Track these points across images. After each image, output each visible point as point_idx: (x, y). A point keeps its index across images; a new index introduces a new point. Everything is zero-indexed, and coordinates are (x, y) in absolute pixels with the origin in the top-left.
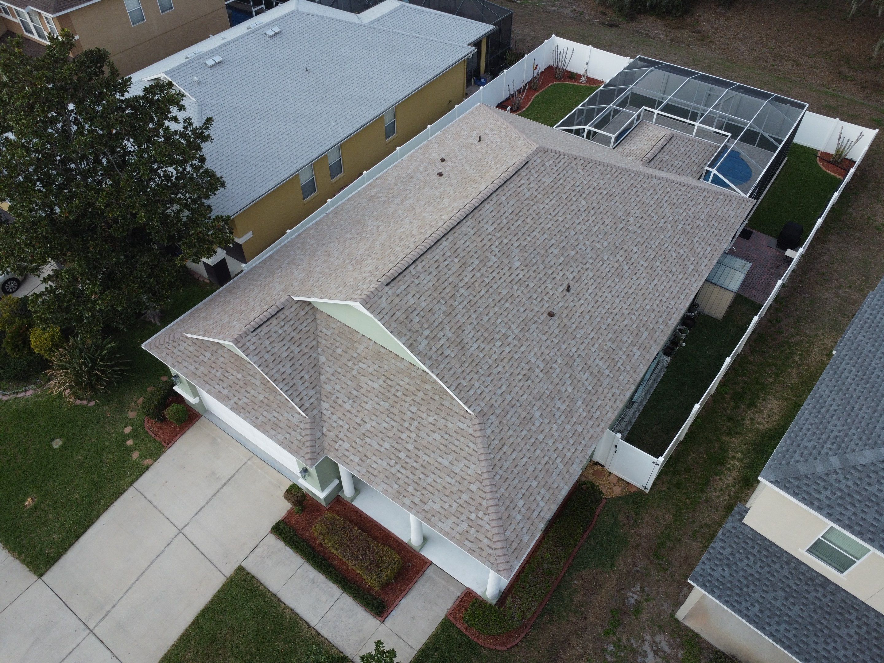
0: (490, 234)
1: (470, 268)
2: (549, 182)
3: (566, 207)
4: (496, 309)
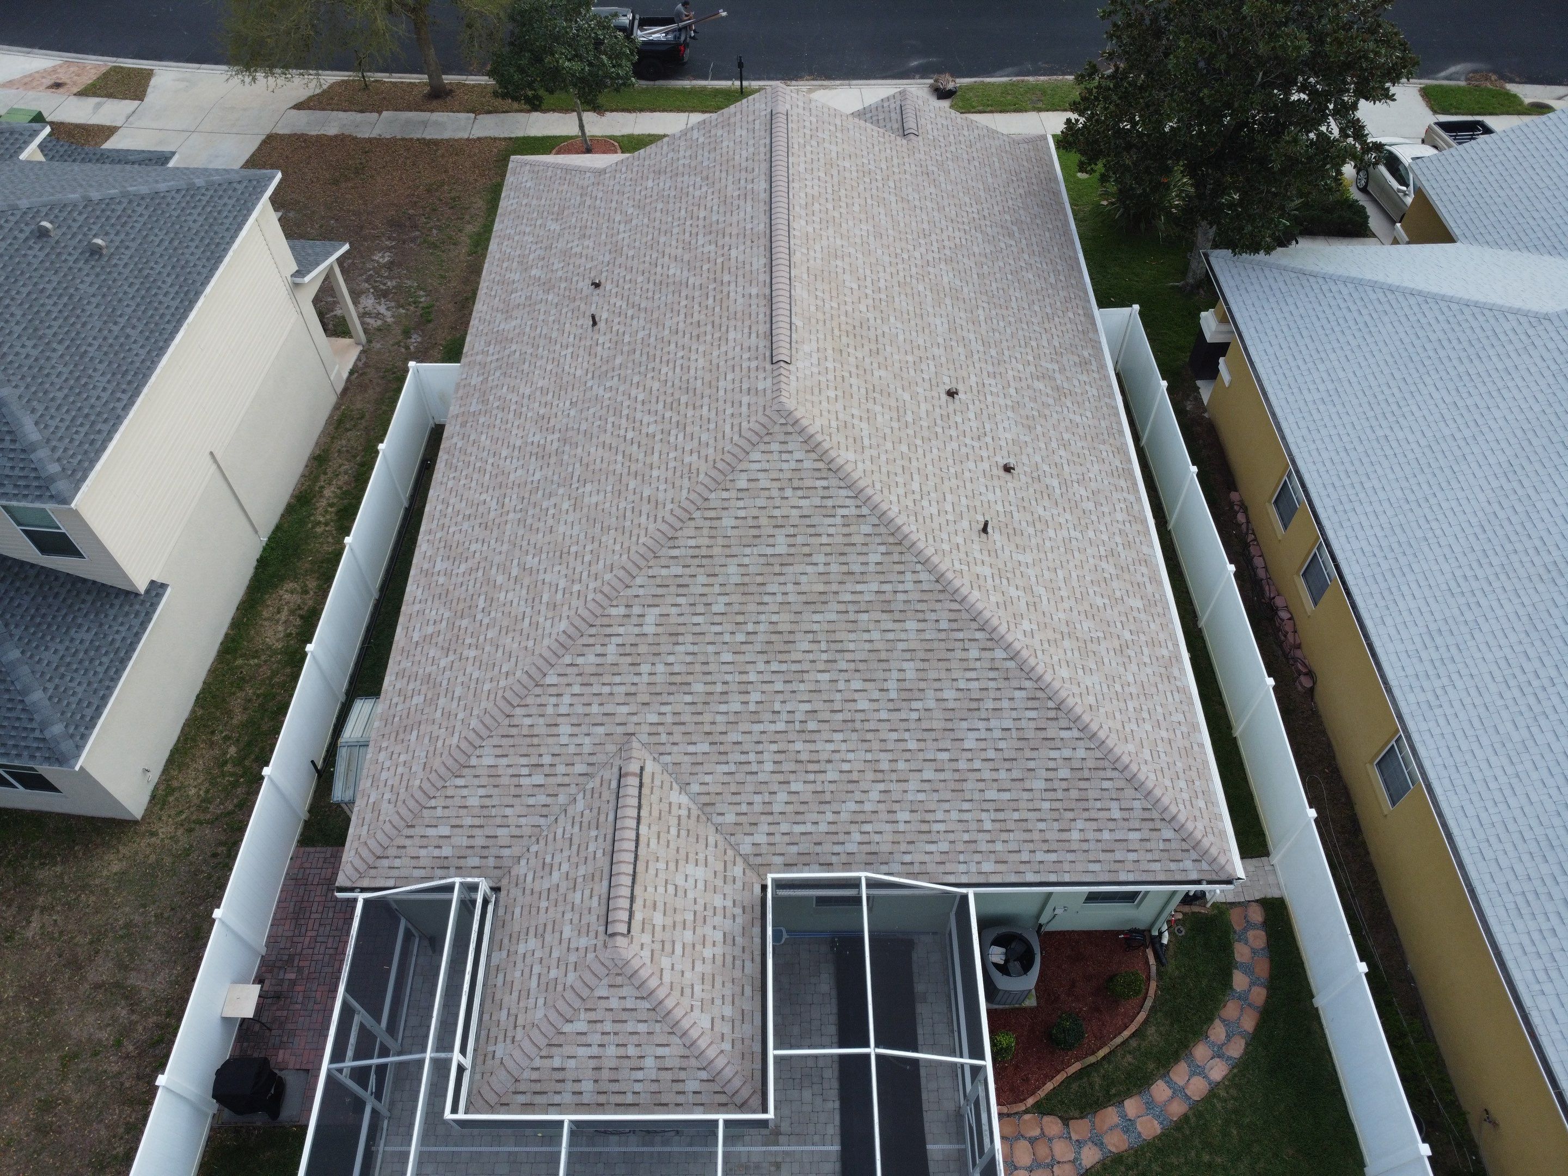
0: (729, 249)
1: (715, 208)
2: (721, 383)
3: (670, 391)
4: (657, 222)
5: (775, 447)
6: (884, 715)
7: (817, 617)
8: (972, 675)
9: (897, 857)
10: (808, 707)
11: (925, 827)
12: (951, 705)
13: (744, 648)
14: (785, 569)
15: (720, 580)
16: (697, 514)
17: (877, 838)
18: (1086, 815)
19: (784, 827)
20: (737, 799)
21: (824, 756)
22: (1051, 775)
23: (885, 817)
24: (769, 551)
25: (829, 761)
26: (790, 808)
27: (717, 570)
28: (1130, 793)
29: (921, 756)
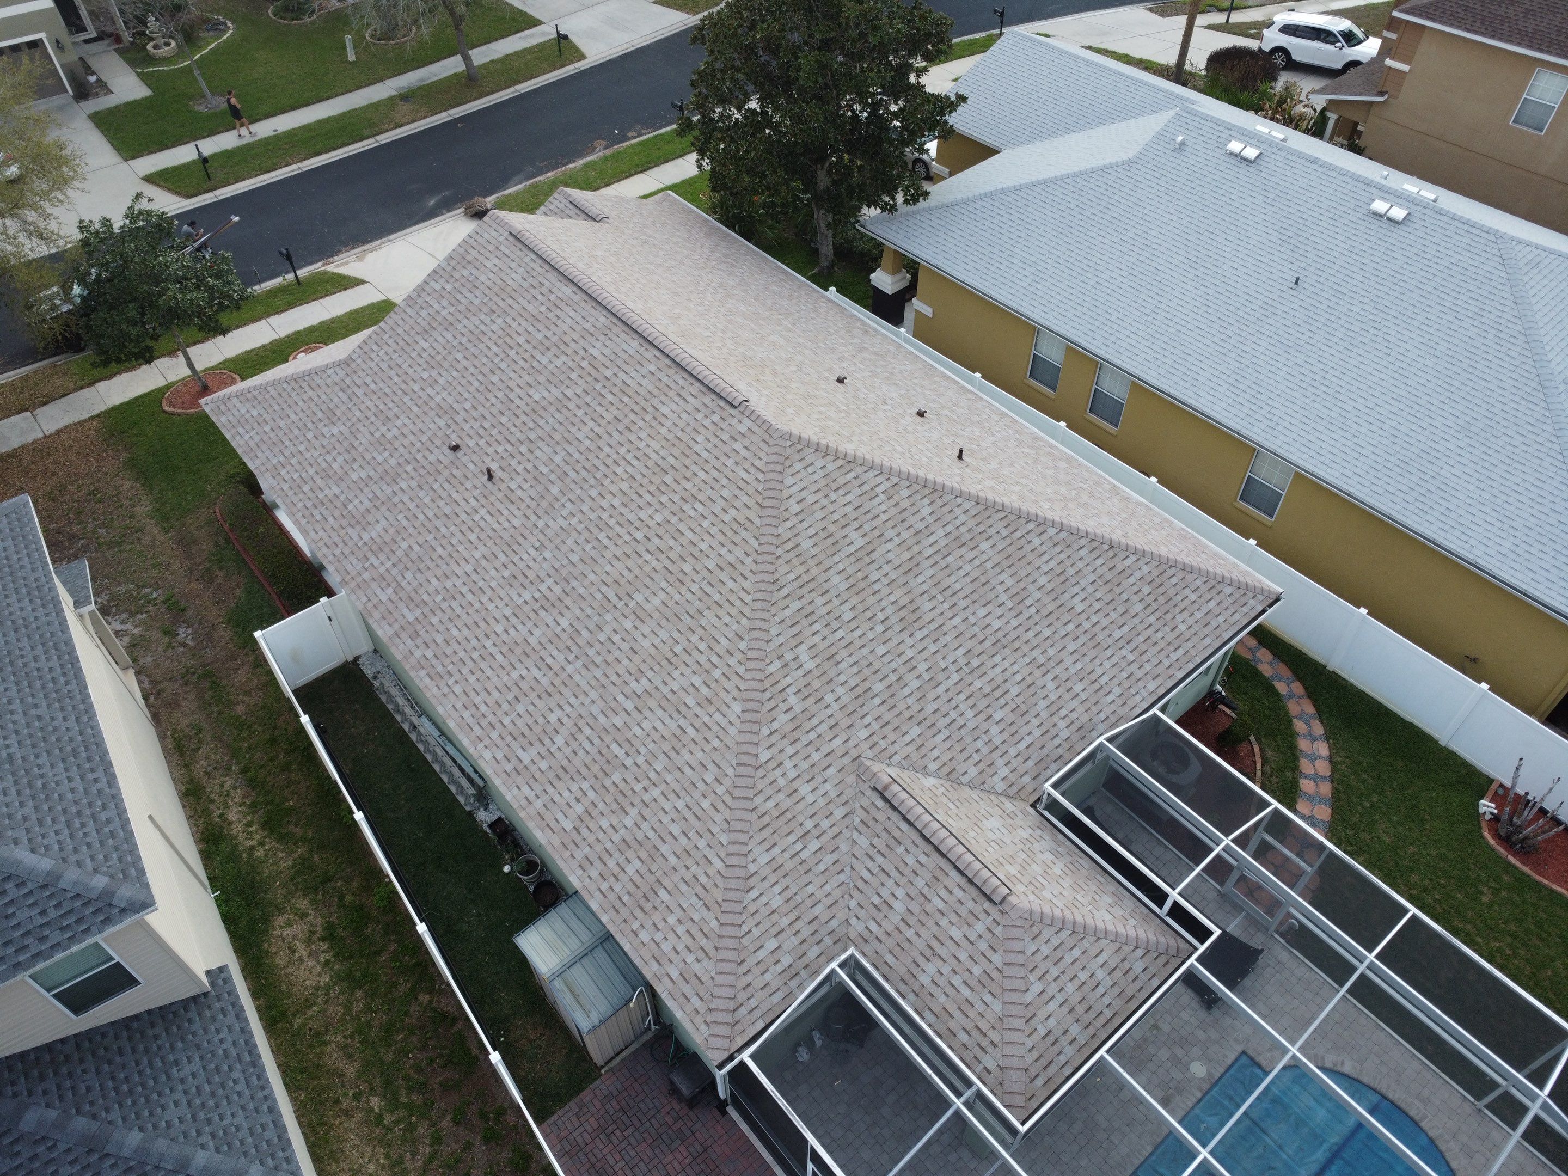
0: (586, 351)
1: (530, 329)
2: (697, 448)
3: (645, 481)
4: (472, 370)
5: (798, 466)
6: (1014, 623)
7: (920, 579)
8: (1046, 557)
9: (1097, 719)
10: (962, 651)
11: (1096, 686)
12: (1049, 587)
13: (888, 634)
14: (874, 556)
15: (833, 593)
16: (779, 552)
17: (1074, 716)
18: (1178, 610)
19: (1013, 752)
20: (966, 754)
21: (999, 680)
22: (1140, 596)
23: (1067, 696)
24: (852, 549)
25: (1005, 681)
26: (1006, 735)
27: (826, 586)
28: (1190, 577)
29: (1057, 637)
